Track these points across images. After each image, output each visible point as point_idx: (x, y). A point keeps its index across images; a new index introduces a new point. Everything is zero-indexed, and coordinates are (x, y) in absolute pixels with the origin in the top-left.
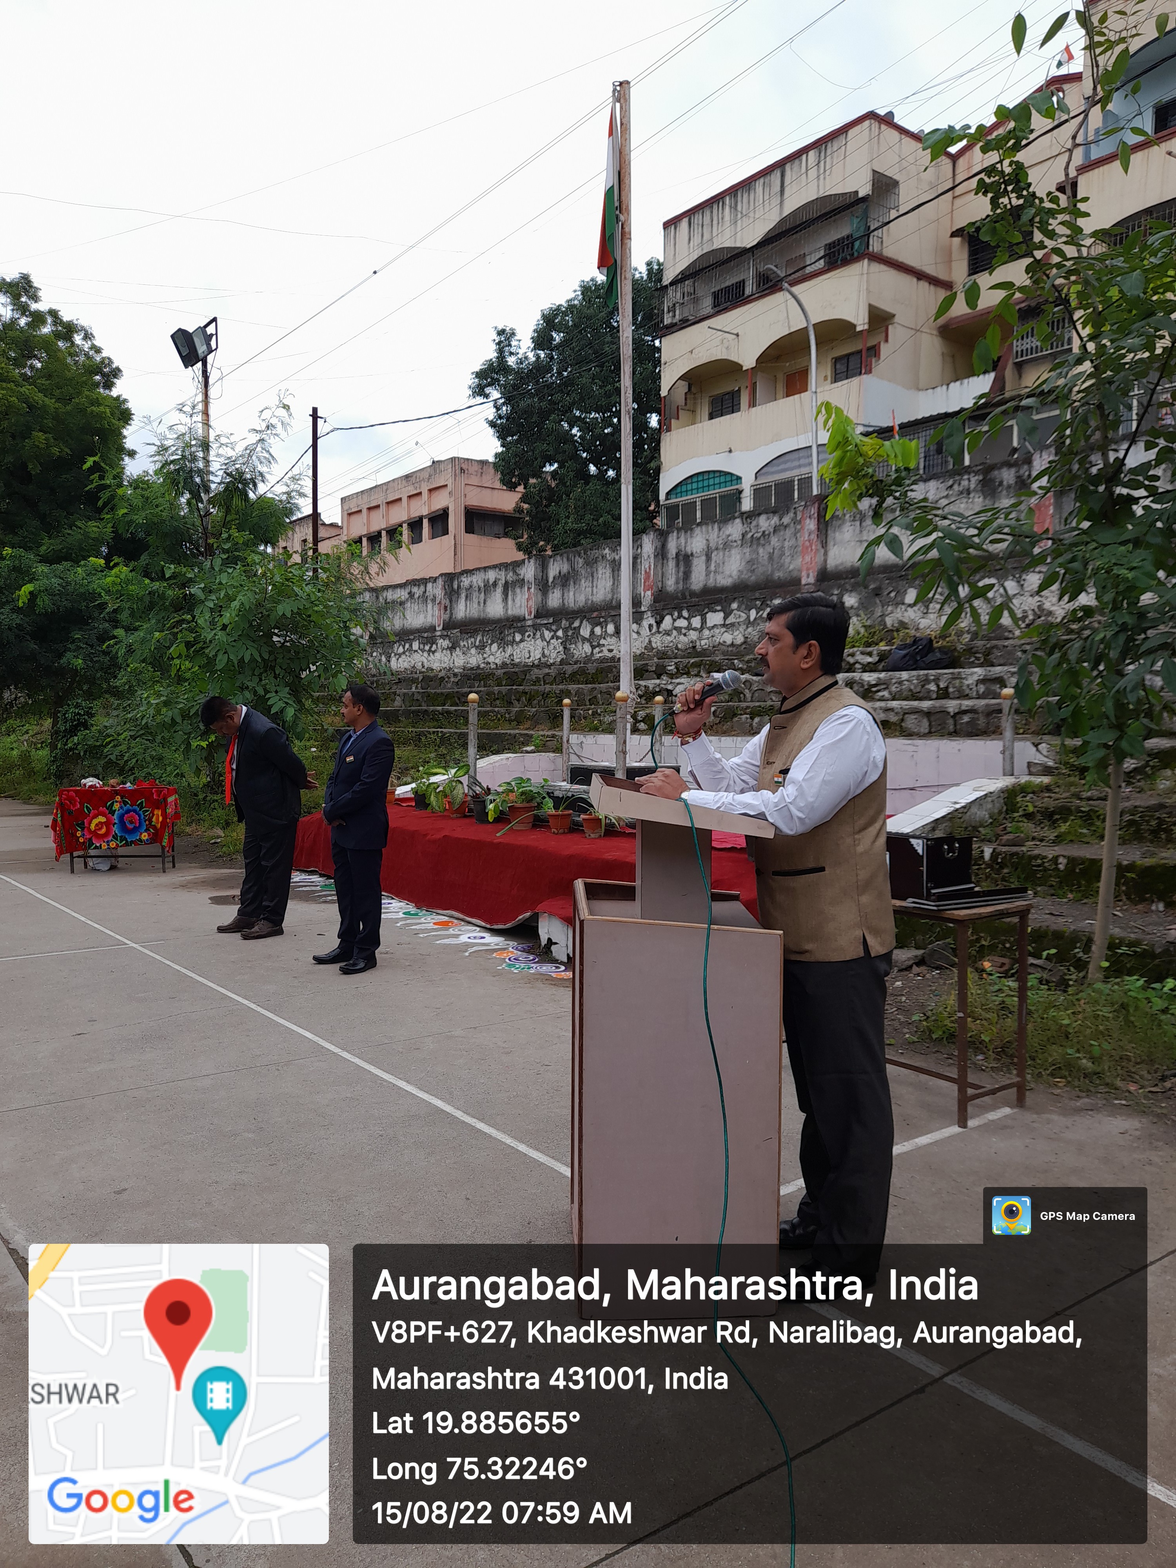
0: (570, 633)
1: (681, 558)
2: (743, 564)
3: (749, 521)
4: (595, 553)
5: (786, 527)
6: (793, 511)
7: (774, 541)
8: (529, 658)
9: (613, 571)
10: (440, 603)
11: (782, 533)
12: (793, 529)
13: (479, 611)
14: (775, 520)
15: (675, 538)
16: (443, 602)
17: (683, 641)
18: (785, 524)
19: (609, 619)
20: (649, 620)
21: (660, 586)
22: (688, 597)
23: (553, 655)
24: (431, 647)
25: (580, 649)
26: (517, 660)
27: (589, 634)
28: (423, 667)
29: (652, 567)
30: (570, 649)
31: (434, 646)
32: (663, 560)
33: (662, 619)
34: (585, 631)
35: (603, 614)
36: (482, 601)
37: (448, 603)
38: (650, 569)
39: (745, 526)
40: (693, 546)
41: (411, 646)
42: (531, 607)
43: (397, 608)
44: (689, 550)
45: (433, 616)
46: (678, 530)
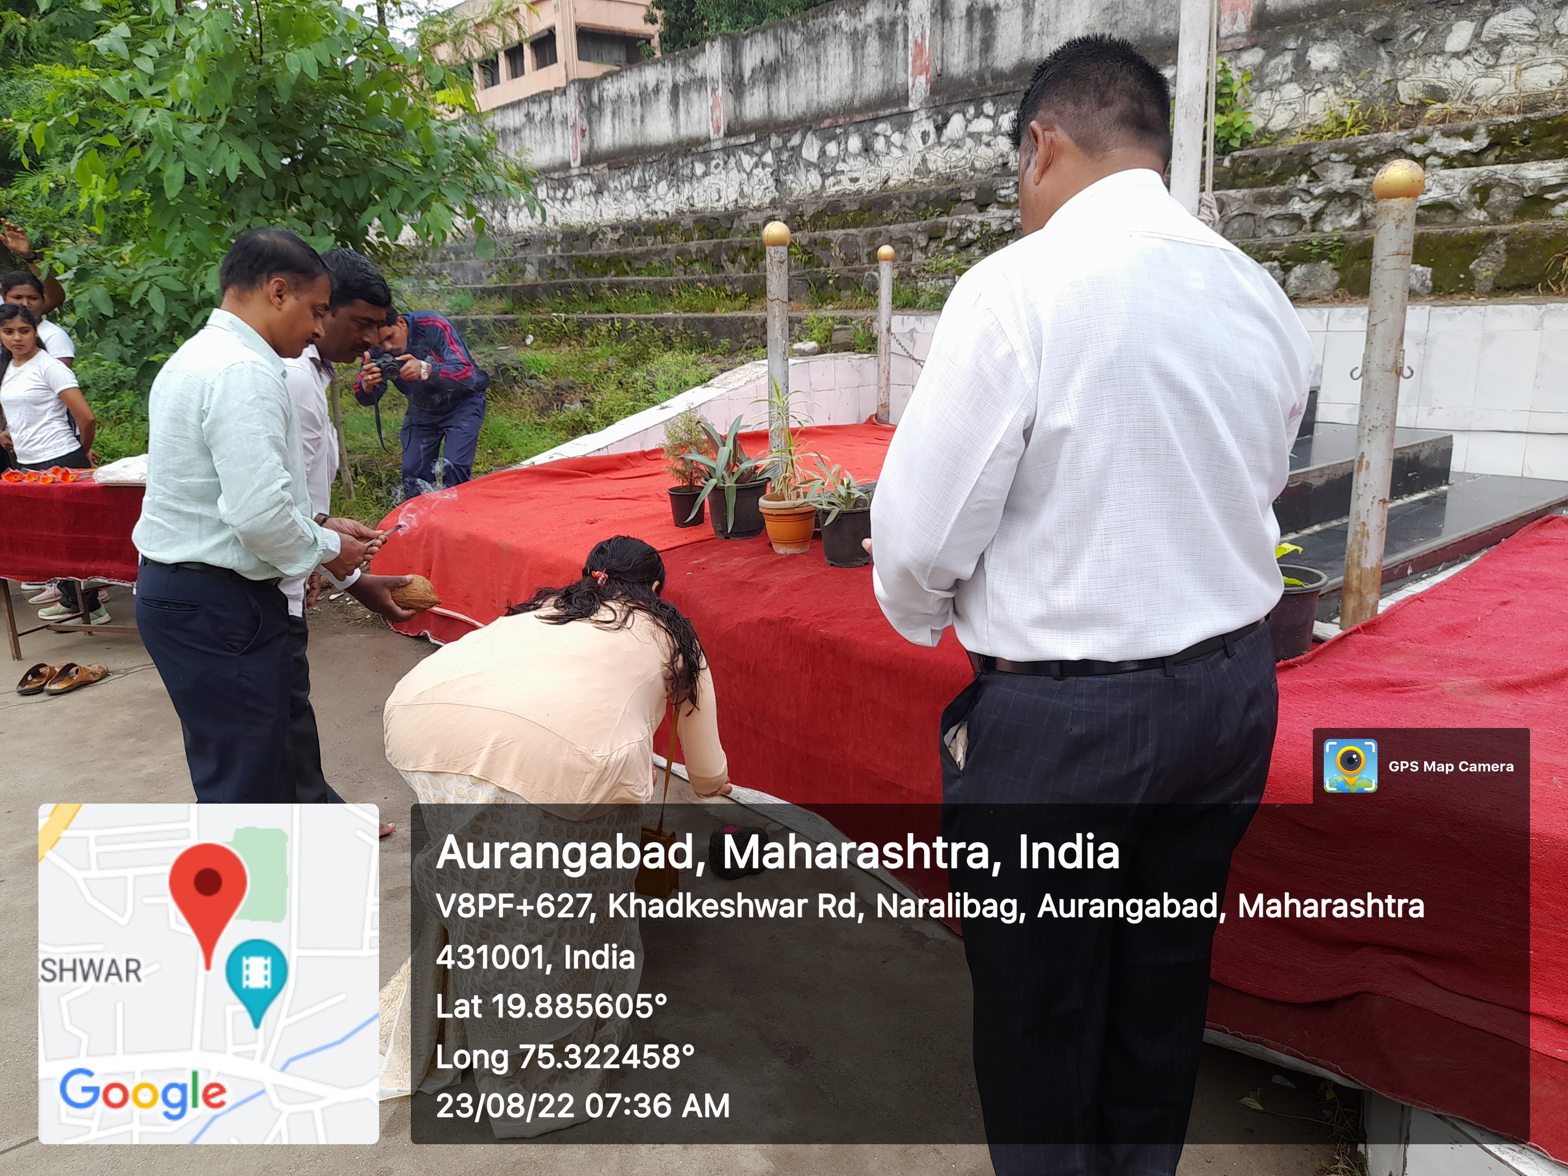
0: (785, 156)
1: (976, 15)
4: (826, 20)
8: (718, 201)
9: (854, 49)
10: (574, 125)
13: (635, 134)
16: (578, 124)
17: (983, 157)
19: (852, 129)
20: (922, 124)
21: (939, 67)
22: (990, 83)
23: (758, 194)
24: (565, 194)
25: (803, 181)
26: (699, 205)
27: (816, 155)
28: (556, 224)
29: (928, 33)
30: (785, 183)
31: (570, 191)
32: (943, 22)
33: (947, 120)
34: (811, 151)
35: (841, 121)
36: (638, 118)
37: (586, 125)
38: (923, 37)
41: (535, 193)
42: (718, 121)
43: (511, 139)
44: (991, 1)
45: (564, 146)
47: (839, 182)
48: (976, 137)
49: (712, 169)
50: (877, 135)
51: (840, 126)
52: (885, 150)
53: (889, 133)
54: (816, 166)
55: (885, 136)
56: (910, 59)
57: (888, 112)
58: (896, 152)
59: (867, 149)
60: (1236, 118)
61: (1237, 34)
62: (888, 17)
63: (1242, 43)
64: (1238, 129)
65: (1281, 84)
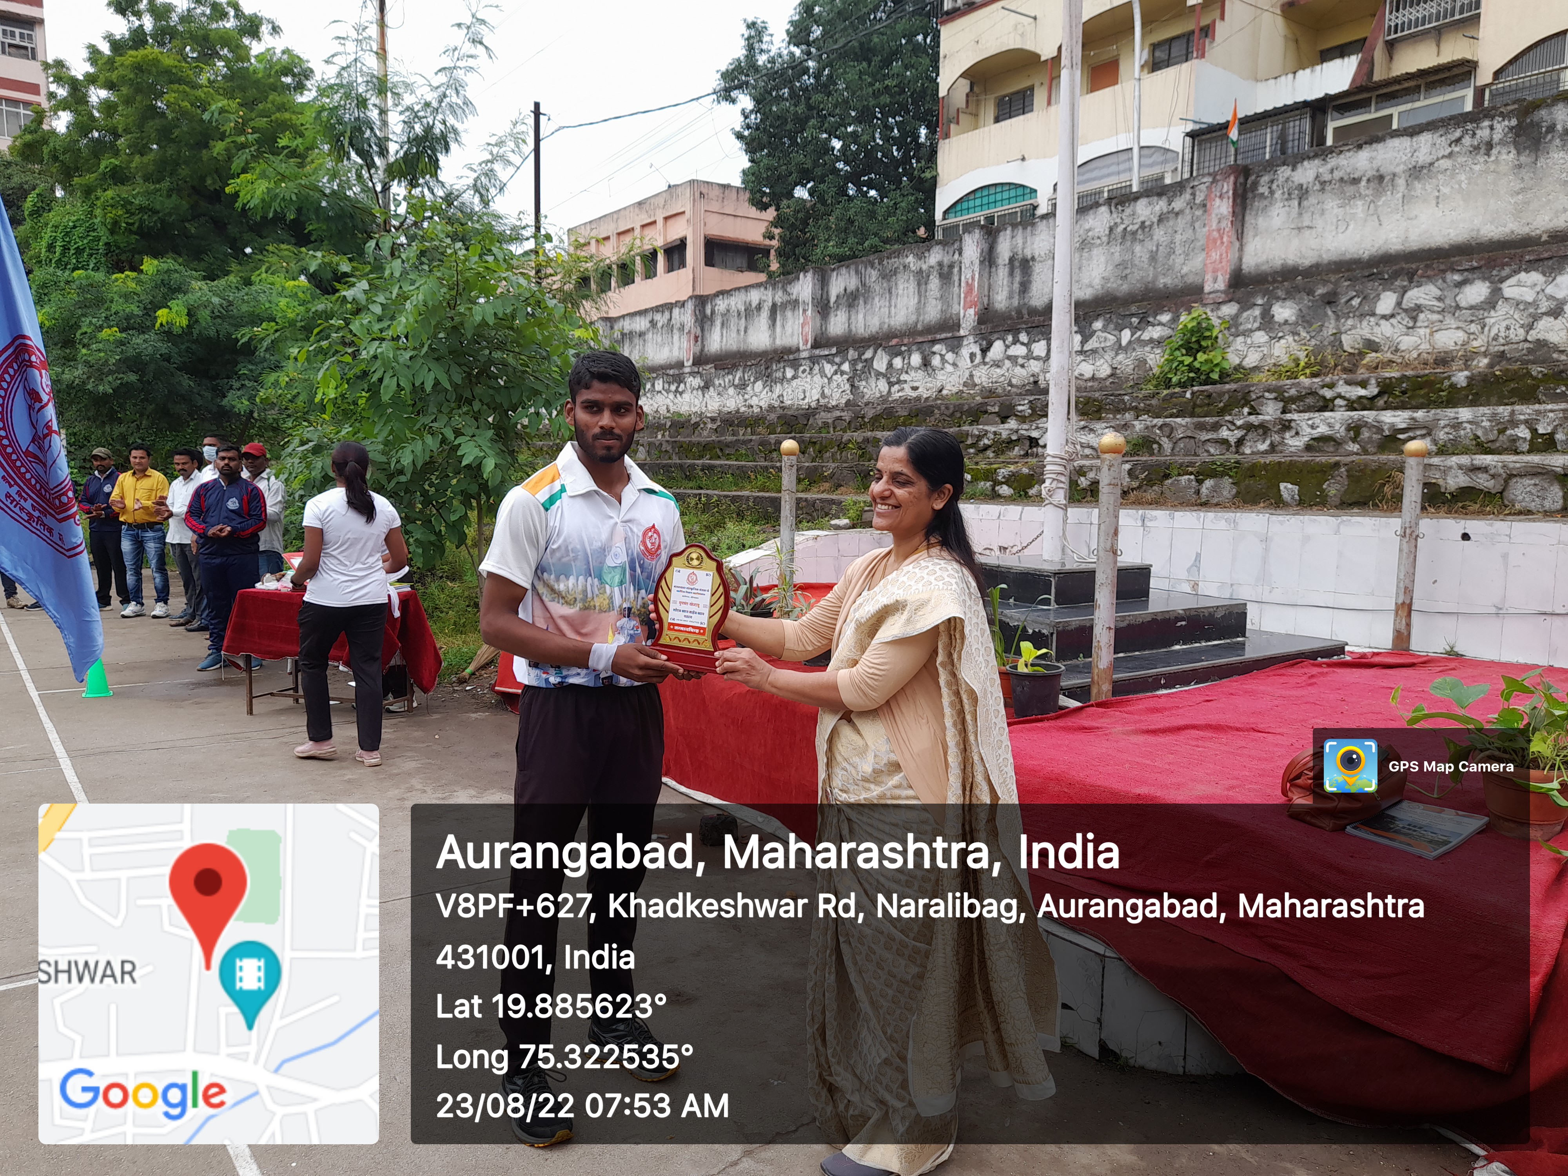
0: (859, 366)
1: (1017, 264)
2: (1110, 268)
3: (1120, 208)
4: (895, 262)
5: (1177, 214)
6: (1189, 191)
7: (1159, 234)
8: (803, 399)
9: (919, 285)
10: (689, 332)
11: (1171, 223)
12: (1189, 217)
13: (739, 342)
14: (1161, 205)
15: (1008, 237)
16: (693, 331)
17: (1020, 375)
18: (1177, 210)
19: (914, 348)
20: (970, 347)
21: (986, 302)
22: (1026, 316)
23: (836, 395)
24: (677, 387)
25: (873, 387)
26: (788, 403)
27: (885, 367)
28: (668, 411)
29: (977, 276)
30: (858, 388)
31: (682, 385)
32: (990, 267)
33: (990, 345)
34: (880, 363)
35: (906, 341)
36: (742, 329)
37: (699, 332)
38: (973, 279)
39: (1115, 215)
40: (1035, 246)
41: (653, 385)
42: (806, 336)
43: (636, 340)
44: (1028, 254)
45: (680, 348)
46: (1014, 226)
47: (902, 390)
48: (1013, 359)
49: (800, 374)
50: (934, 353)
51: (905, 345)
52: (940, 366)
53: (944, 352)
55: (941, 355)
56: (962, 295)
57: (943, 336)
58: (949, 368)
59: (926, 364)
60: (1215, 356)
61: (1217, 291)
62: (946, 261)
63: (1222, 297)
64: (1217, 365)
65: (1251, 331)
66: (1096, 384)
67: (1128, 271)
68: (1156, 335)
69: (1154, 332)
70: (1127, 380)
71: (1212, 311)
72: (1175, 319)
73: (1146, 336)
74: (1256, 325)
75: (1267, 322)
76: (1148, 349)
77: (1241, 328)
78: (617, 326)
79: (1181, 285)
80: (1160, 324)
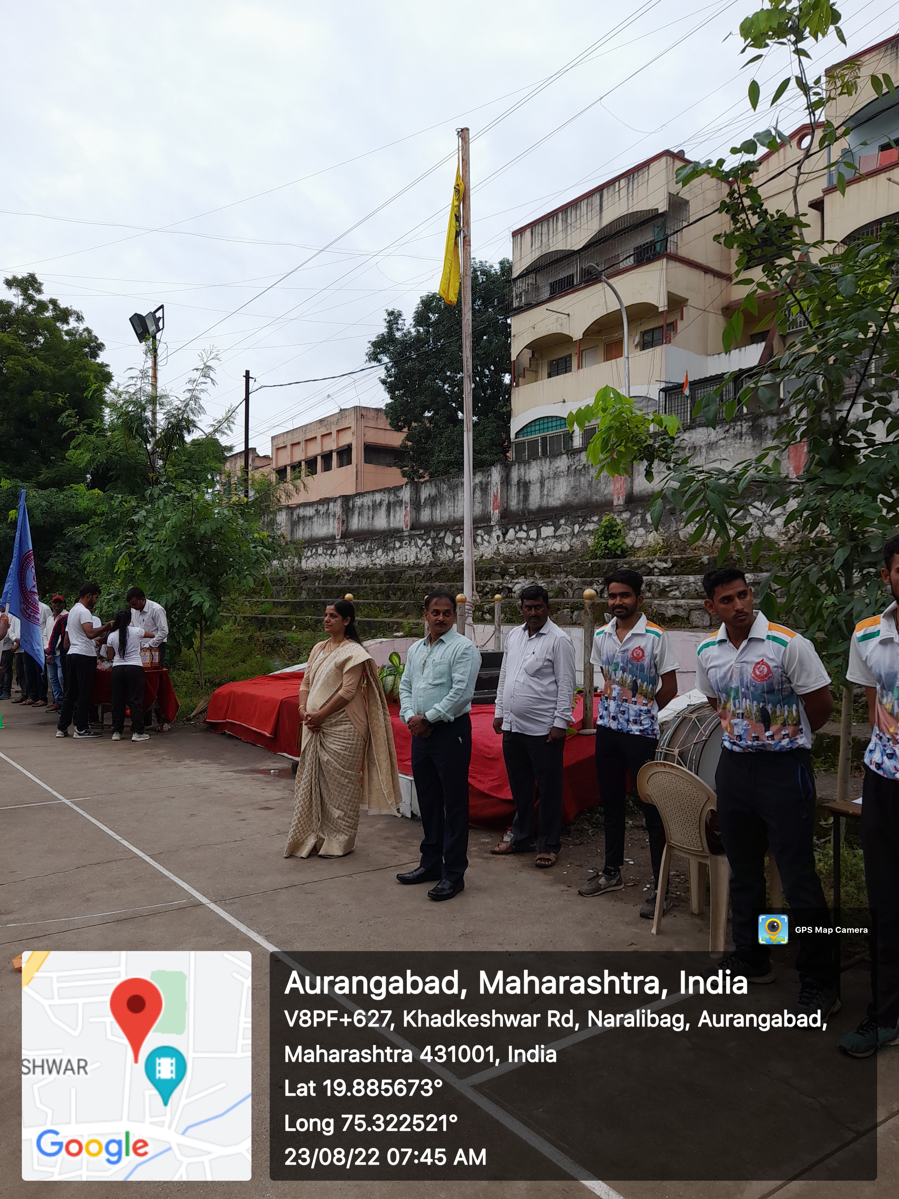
2: (569, 489)
3: (575, 456)
4: (456, 481)
7: (592, 472)
8: (406, 561)
10: (339, 518)
13: (369, 524)
15: (517, 469)
16: (341, 517)
17: (523, 548)
20: (497, 532)
21: (505, 506)
22: (526, 515)
23: (424, 559)
24: (332, 552)
25: (445, 554)
26: (397, 563)
28: (327, 567)
29: (499, 491)
30: (437, 554)
31: (334, 551)
32: (507, 486)
33: (507, 531)
34: (449, 540)
36: (371, 517)
37: (345, 518)
38: (497, 493)
39: (570, 460)
40: (531, 475)
41: (317, 550)
42: (407, 521)
43: (307, 522)
44: (527, 478)
45: (334, 528)
46: (519, 463)
47: (461, 556)
48: (520, 540)
49: (404, 545)
50: (478, 535)
51: (462, 530)
52: (481, 542)
53: (483, 534)
54: (451, 547)
55: (482, 536)
56: (492, 502)
57: (483, 525)
58: (486, 544)
60: (619, 541)
61: (620, 505)
62: (484, 481)
63: (622, 509)
64: (619, 546)
65: (637, 527)
66: (562, 555)
67: (578, 492)
68: (591, 528)
69: (591, 527)
70: (578, 553)
71: (618, 516)
72: (600, 520)
73: (586, 529)
74: (639, 524)
75: (644, 523)
76: (587, 536)
77: (632, 526)
78: (295, 513)
79: (604, 500)
80: (593, 522)
